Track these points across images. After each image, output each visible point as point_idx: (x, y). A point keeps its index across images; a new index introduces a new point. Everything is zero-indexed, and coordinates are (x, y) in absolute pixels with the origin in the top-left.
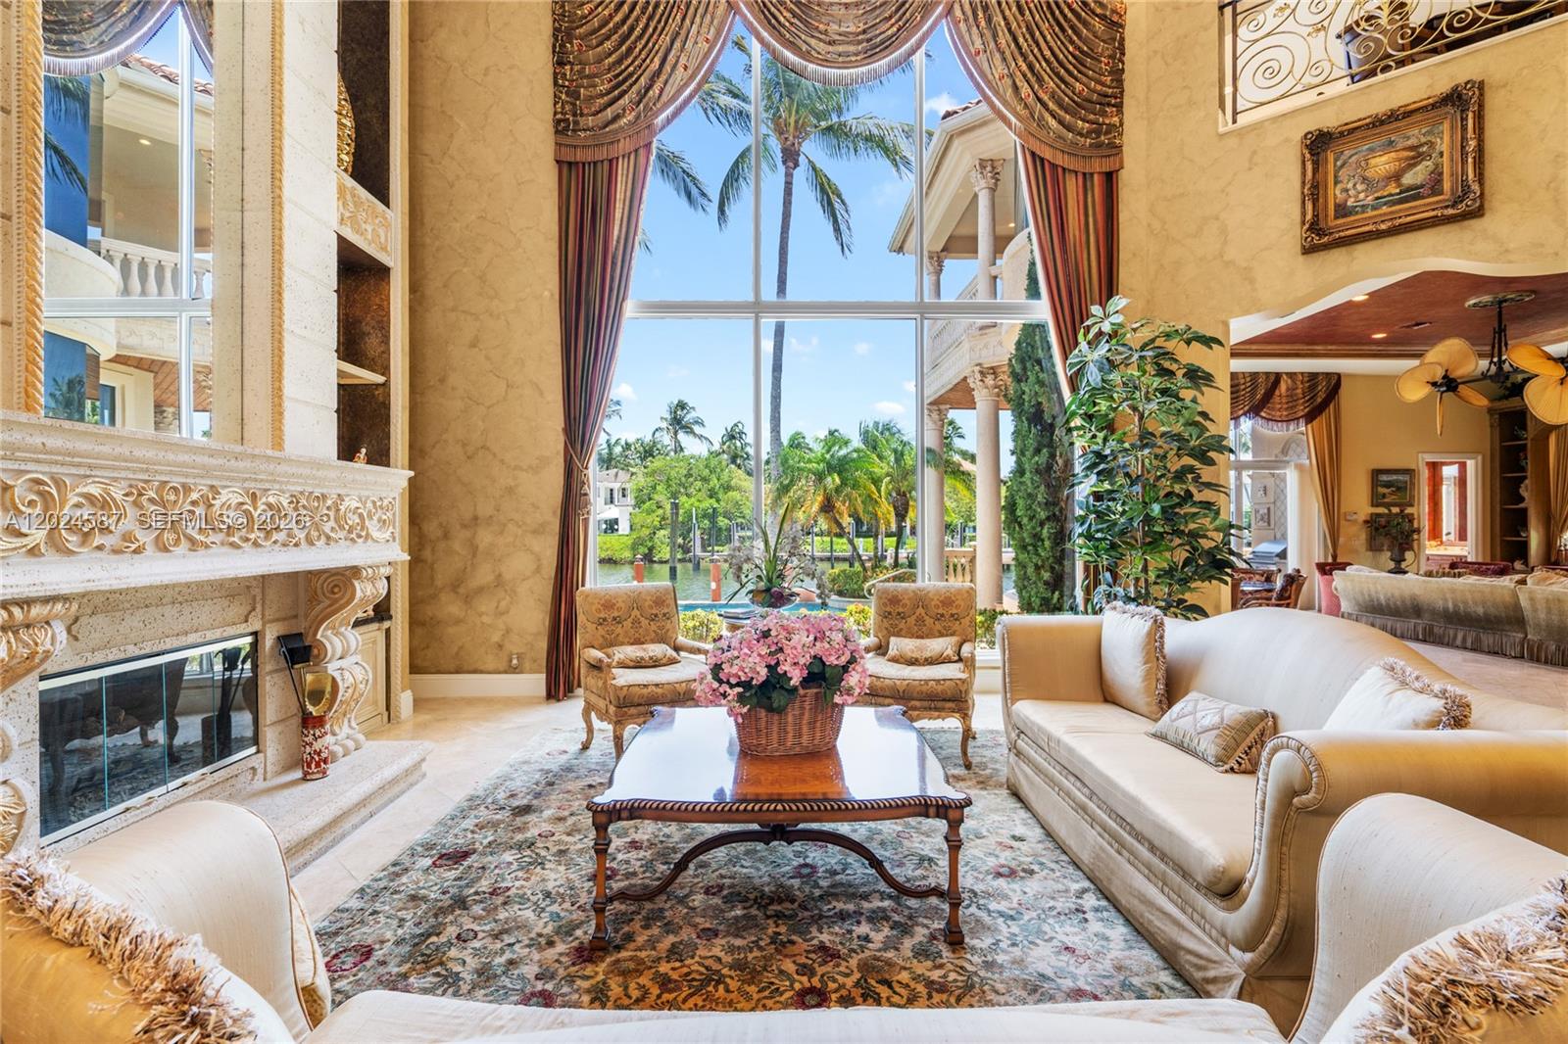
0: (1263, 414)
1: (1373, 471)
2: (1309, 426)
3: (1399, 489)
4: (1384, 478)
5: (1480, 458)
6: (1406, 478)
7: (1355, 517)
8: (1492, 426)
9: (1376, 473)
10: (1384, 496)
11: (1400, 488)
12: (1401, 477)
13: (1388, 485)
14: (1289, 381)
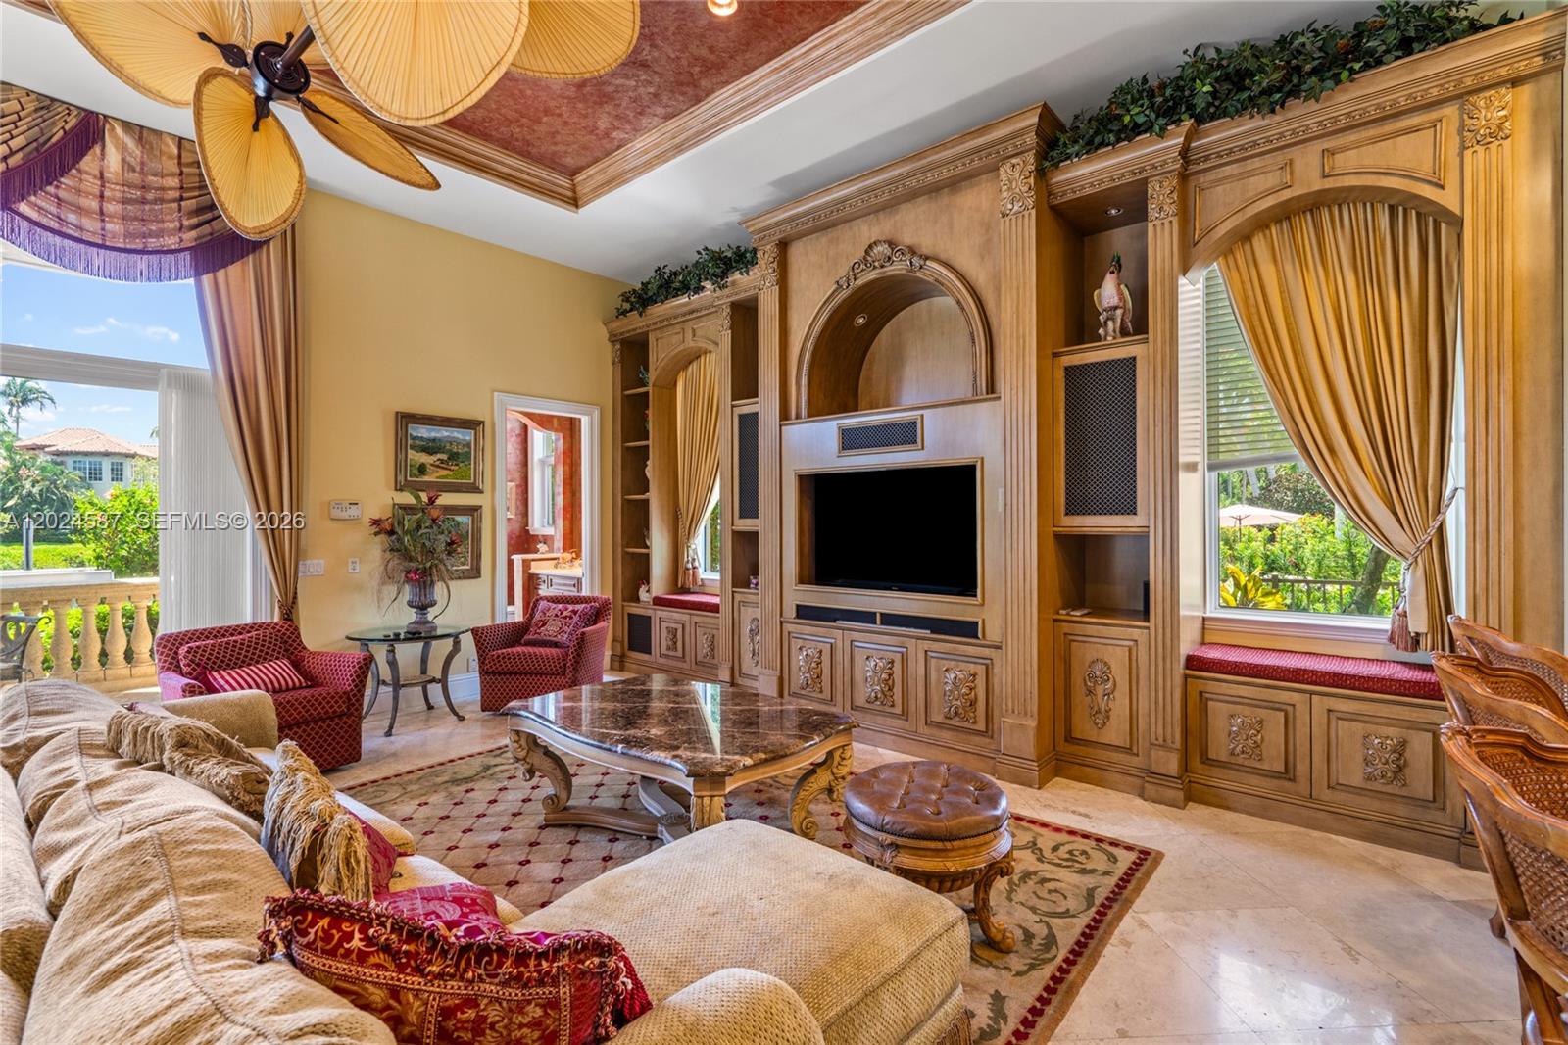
0: (23, 207)
1: (397, 413)
2: (206, 279)
3: (454, 456)
4: (424, 432)
5: (596, 414)
6: (466, 436)
7: (353, 511)
8: (613, 363)
9: (405, 419)
10: (422, 469)
11: (456, 457)
12: (458, 434)
13: (431, 447)
14: (130, 143)
